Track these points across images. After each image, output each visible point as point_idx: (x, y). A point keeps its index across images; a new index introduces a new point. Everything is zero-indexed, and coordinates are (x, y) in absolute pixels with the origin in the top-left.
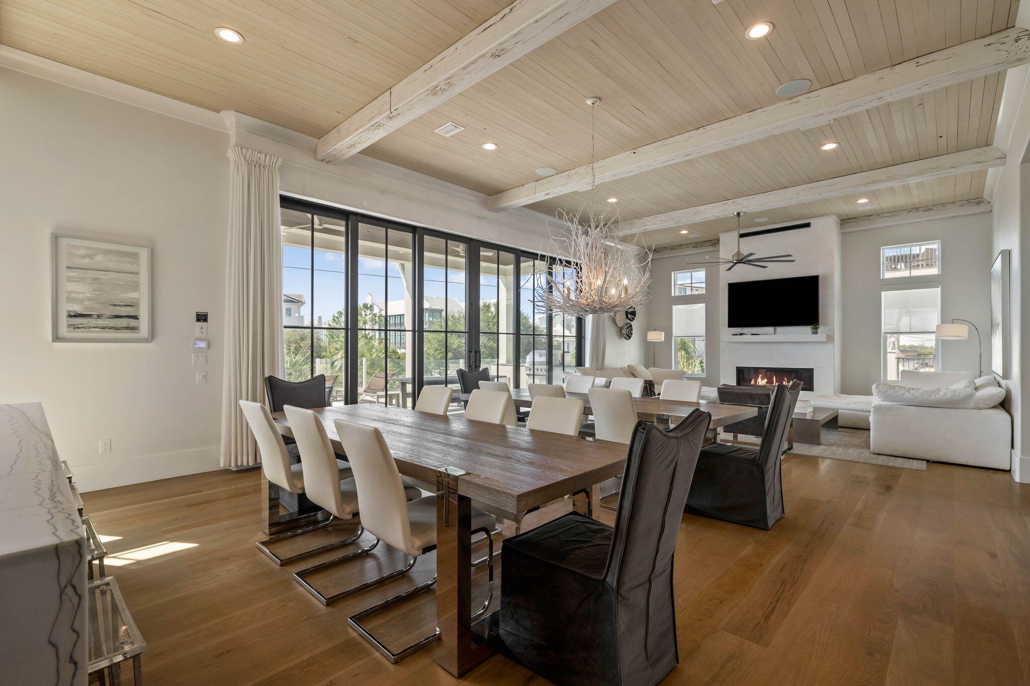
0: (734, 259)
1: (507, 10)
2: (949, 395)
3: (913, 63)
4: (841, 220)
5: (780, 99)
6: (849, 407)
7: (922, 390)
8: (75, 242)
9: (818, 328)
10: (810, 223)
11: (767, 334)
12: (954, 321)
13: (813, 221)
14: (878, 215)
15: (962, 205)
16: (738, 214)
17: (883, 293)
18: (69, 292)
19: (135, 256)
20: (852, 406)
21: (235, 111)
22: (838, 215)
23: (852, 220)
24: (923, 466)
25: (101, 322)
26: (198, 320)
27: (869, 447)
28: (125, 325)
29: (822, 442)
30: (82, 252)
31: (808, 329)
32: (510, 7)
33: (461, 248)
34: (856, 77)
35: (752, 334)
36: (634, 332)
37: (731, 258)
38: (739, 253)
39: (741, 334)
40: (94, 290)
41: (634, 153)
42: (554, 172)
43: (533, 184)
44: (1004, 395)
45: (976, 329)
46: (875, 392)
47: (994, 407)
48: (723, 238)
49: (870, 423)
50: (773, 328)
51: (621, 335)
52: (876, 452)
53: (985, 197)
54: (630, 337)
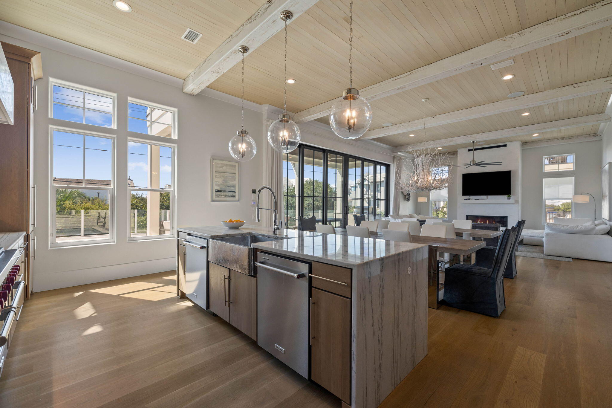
0: (471, 163)
1: (408, 73)
2: (583, 228)
3: (572, 86)
4: (522, 143)
5: (508, 98)
6: (528, 235)
7: (570, 226)
8: (218, 162)
9: (511, 196)
10: (506, 145)
11: (483, 199)
12: (582, 194)
13: (507, 144)
14: (542, 141)
15: (586, 137)
16: (473, 142)
17: (544, 179)
18: (216, 182)
19: (235, 166)
20: (530, 235)
21: (269, 104)
22: (521, 141)
23: (528, 143)
24: (571, 260)
25: (225, 194)
26: (253, 193)
27: (543, 253)
28: (232, 195)
29: (518, 250)
30: (220, 165)
31: (505, 197)
32: (410, 72)
33: (341, 158)
34: (545, 91)
35: (475, 199)
36: (411, 197)
37: (469, 163)
38: (473, 161)
39: (469, 199)
40: (223, 181)
41: (434, 118)
42: (392, 124)
43: (379, 130)
44: (610, 229)
45: (593, 197)
46: (546, 227)
47: (604, 234)
48: (459, 151)
49: (543, 242)
50: (486, 196)
51: (405, 199)
52: (547, 254)
53: (598, 133)
54: (409, 200)
